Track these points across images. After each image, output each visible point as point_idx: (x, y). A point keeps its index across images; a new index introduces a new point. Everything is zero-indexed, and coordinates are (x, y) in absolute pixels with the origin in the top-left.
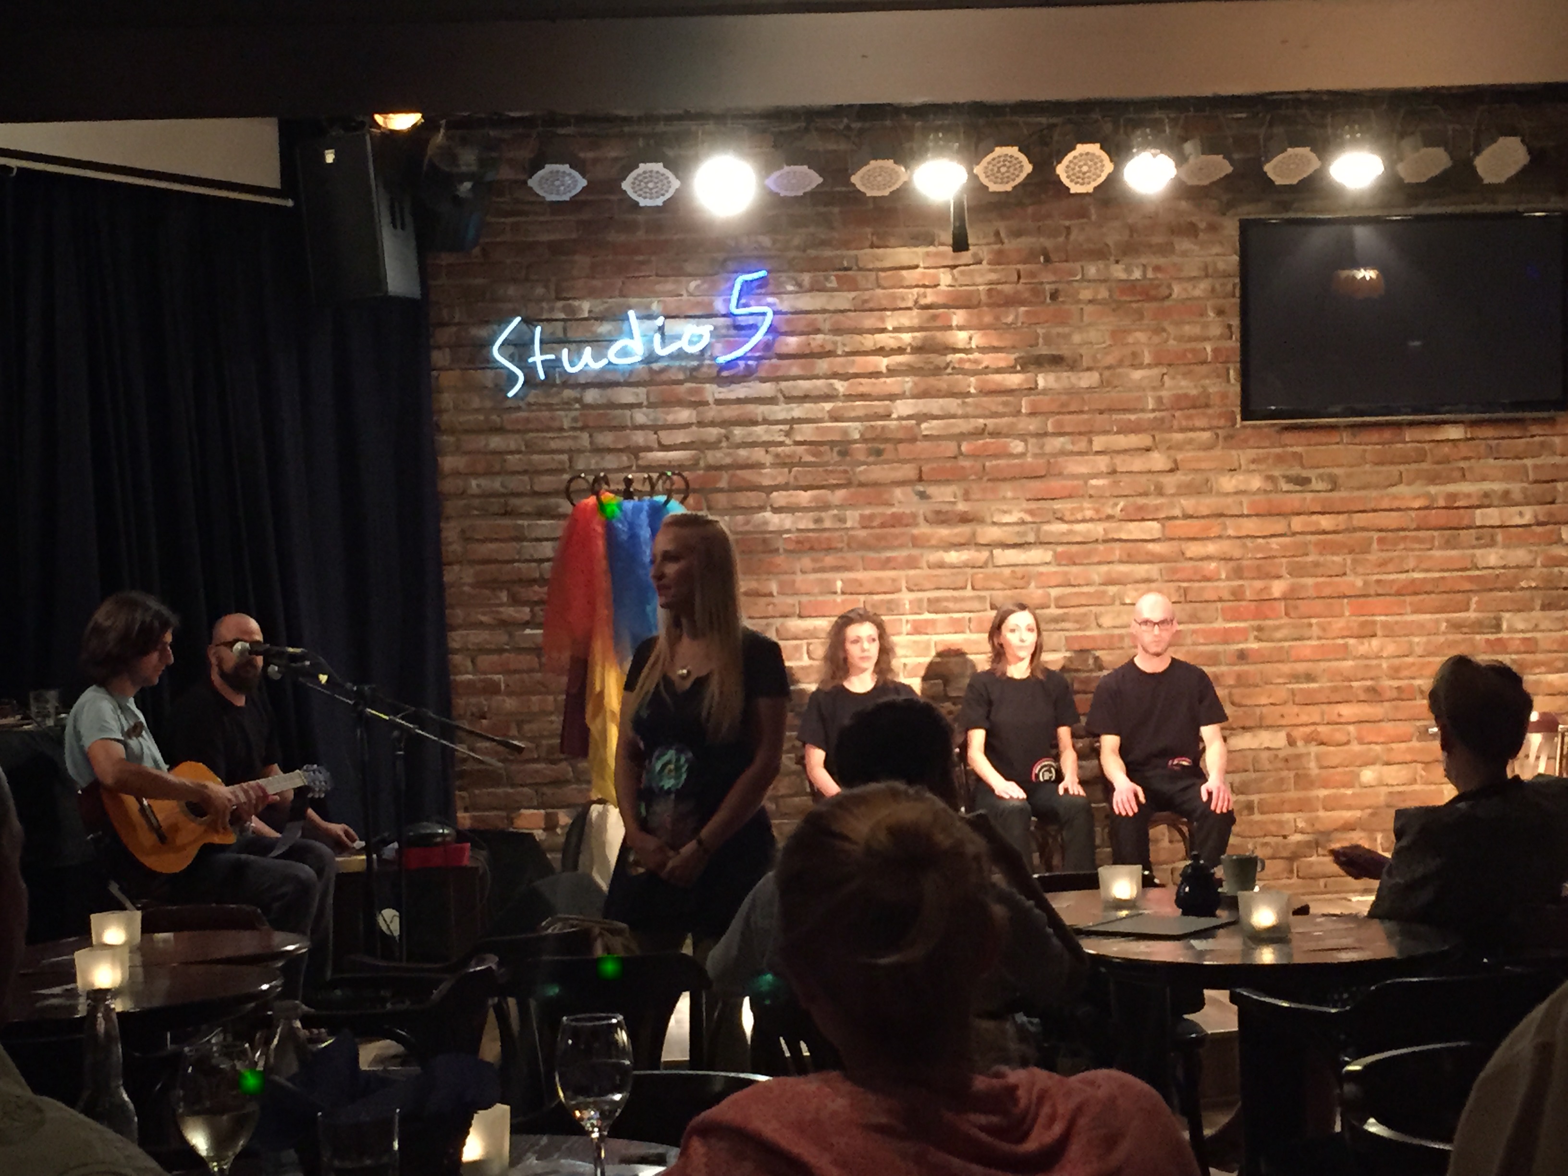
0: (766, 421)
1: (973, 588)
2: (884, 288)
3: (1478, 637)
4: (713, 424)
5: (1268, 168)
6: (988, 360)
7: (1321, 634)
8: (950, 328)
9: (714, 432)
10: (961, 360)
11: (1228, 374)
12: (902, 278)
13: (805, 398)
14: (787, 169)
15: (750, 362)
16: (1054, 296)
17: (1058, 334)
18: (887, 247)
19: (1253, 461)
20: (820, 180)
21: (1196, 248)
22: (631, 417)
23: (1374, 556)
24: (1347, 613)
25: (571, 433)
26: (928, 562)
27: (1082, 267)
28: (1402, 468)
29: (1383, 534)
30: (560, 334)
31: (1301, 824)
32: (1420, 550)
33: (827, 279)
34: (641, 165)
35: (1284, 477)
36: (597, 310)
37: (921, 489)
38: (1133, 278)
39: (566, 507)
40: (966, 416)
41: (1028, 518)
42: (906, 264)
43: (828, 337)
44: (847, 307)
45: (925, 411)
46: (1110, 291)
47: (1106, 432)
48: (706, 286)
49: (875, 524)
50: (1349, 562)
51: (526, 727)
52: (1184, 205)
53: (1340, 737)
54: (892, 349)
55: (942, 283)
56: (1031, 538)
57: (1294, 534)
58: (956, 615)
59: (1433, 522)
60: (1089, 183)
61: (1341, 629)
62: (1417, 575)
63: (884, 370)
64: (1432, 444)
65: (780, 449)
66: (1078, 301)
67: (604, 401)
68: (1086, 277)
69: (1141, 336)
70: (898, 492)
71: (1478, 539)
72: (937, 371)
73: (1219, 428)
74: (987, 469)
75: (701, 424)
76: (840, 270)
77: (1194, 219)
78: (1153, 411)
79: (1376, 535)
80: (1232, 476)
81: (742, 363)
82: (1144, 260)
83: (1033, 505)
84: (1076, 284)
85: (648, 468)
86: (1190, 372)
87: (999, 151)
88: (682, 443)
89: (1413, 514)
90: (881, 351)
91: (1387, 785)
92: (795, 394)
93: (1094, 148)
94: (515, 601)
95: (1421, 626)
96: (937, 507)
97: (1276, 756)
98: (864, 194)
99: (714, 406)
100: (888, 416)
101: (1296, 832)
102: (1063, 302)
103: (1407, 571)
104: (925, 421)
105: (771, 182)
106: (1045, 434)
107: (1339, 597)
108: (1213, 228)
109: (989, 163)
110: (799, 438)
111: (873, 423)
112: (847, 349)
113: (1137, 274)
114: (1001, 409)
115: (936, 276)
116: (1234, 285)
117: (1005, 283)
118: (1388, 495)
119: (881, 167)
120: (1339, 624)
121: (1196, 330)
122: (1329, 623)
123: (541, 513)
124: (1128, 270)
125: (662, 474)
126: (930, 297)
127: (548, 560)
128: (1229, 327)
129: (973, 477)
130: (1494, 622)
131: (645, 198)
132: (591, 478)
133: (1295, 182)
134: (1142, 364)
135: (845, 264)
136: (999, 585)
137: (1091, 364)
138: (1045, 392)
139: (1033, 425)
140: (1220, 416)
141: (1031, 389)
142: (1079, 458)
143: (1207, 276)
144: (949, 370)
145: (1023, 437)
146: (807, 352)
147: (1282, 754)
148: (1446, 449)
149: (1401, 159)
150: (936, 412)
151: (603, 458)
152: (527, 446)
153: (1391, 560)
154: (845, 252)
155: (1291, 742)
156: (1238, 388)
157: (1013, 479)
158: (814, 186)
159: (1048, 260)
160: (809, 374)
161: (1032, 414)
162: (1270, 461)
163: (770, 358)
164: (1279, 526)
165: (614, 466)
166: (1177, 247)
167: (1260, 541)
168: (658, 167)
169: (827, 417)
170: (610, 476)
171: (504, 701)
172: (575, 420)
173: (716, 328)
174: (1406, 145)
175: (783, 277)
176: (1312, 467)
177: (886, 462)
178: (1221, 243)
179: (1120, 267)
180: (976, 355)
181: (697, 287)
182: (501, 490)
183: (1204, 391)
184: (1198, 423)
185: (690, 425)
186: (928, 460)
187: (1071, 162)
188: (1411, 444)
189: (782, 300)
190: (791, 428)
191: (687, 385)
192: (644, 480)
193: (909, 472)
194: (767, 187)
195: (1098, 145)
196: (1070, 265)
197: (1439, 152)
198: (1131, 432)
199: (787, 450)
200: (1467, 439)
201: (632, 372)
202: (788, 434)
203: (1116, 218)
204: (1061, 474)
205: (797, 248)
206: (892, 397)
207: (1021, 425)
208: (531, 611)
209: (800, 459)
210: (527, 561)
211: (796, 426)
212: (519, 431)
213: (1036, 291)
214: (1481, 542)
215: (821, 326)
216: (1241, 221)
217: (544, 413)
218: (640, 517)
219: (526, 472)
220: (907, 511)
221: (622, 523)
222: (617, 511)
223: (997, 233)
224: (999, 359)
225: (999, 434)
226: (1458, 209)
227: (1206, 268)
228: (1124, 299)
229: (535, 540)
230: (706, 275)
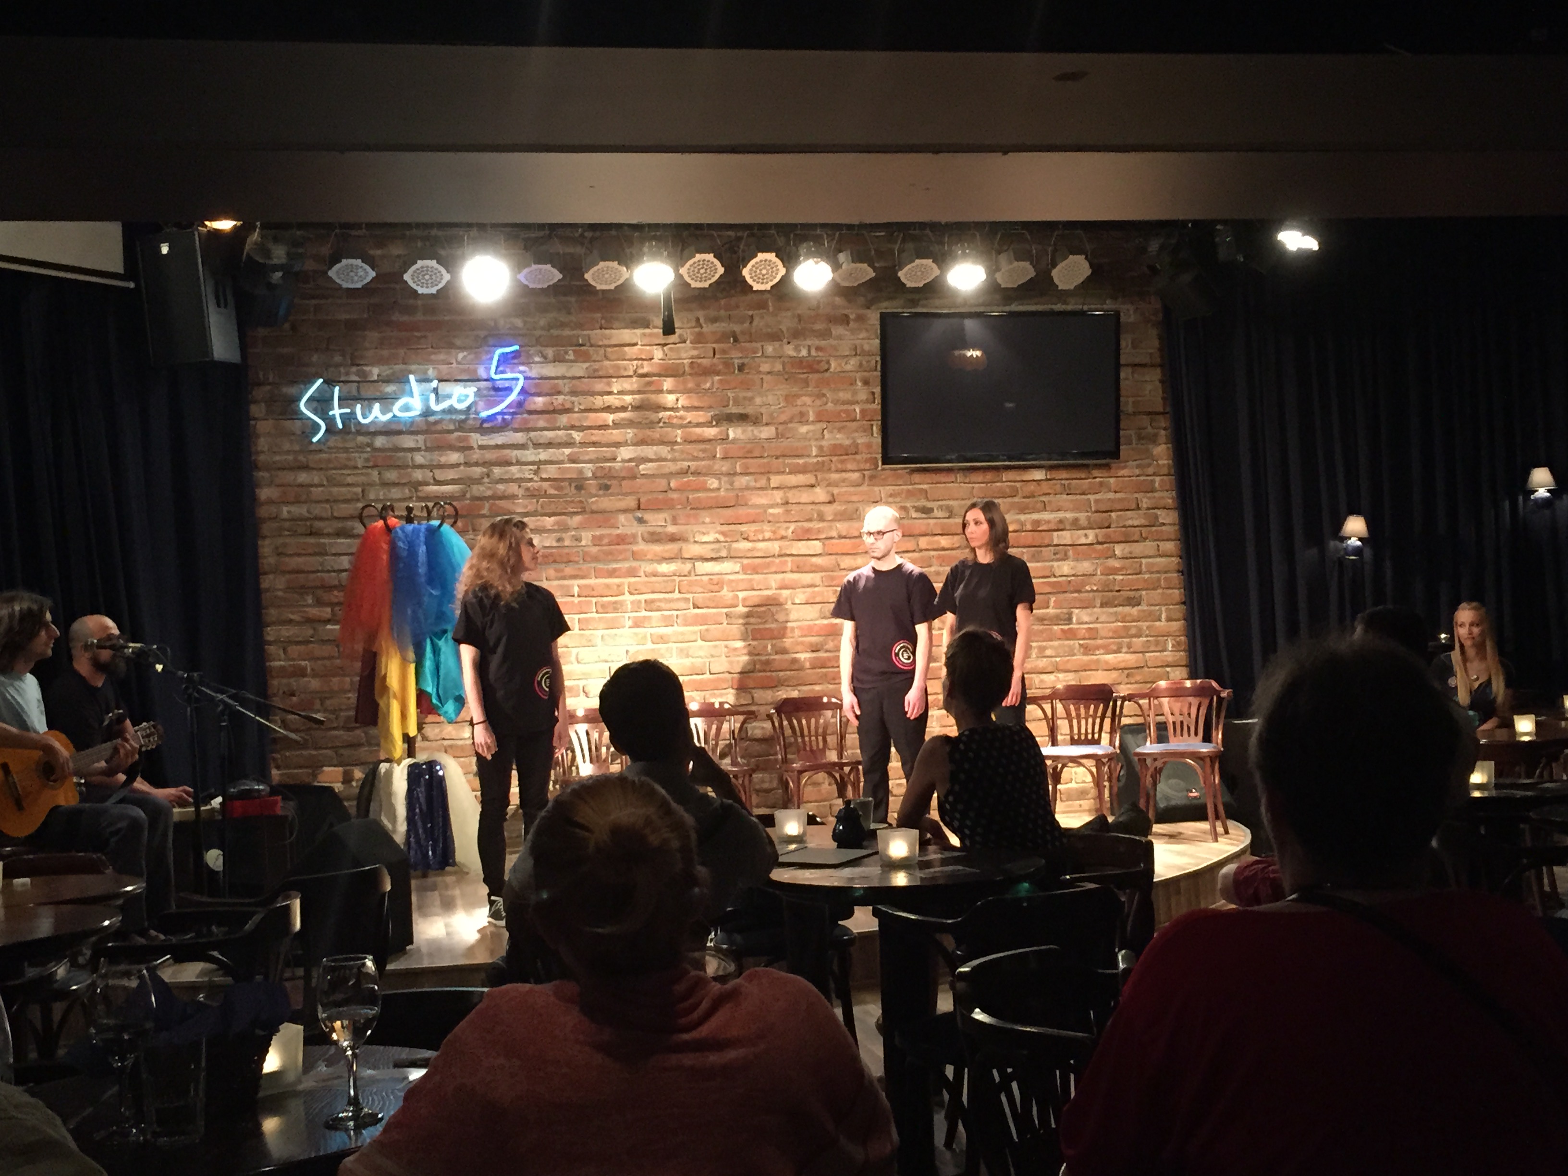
0: (519, 463)
1: (680, 592)
2: (610, 360)
3: (1055, 627)
4: (477, 464)
5: (901, 274)
6: (690, 416)
8: (661, 391)
9: (478, 471)
10: (670, 417)
11: (872, 429)
12: (624, 353)
13: (549, 445)
14: (534, 267)
15: (506, 417)
16: (741, 368)
17: (744, 398)
18: (613, 328)
19: (891, 496)
20: (560, 276)
21: (848, 333)
22: (412, 459)
25: (364, 471)
26: (645, 572)
27: (762, 346)
30: (354, 392)
33: (566, 353)
34: (419, 262)
35: (914, 507)
36: (384, 374)
37: (640, 515)
38: (800, 355)
39: (360, 529)
40: (674, 460)
41: (722, 538)
42: (628, 342)
43: (567, 398)
44: (581, 374)
45: (643, 455)
46: (783, 366)
47: (779, 473)
48: (471, 356)
49: (604, 542)
51: (328, 702)
52: (838, 300)
54: (617, 408)
55: (656, 357)
56: (724, 554)
57: (921, 550)
58: (666, 613)
59: (1023, 542)
60: (767, 283)
63: (611, 424)
64: (1022, 483)
65: (529, 485)
66: (760, 372)
67: (390, 446)
68: (765, 354)
69: (807, 400)
70: (622, 518)
71: (1055, 554)
72: (652, 425)
73: (865, 470)
74: (690, 500)
75: (467, 464)
76: (576, 346)
77: (846, 312)
78: (816, 456)
81: (499, 417)
82: (809, 342)
83: (725, 528)
84: (757, 359)
85: (427, 498)
86: (843, 428)
87: (698, 257)
88: (453, 479)
90: (608, 409)
92: (541, 441)
93: (771, 256)
94: (319, 603)
96: (651, 529)
98: (595, 288)
99: (478, 451)
100: (614, 459)
102: (748, 373)
104: (643, 463)
105: (521, 277)
106: (734, 474)
108: (860, 319)
109: (691, 266)
110: (544, 476)
111: (602, 465)
112: (582, 407)
113: (804, 353)
114: (701, 455)
115: (650, 352)
116: (877, 361)
117: (704, 358)
119: (608, 267)
121: (848, 396)
123: (339, 534)
124: (797, 349)
125: (437, 503)
126: (646, 368)
127: (345, 570)
128: (873, 394)
129: (679, 507)
130: (1067, 616)
131: (422, 287)
132: (380, 506)
133: (921, 285)
134: (808, 420)
135: (580, 341)
136: (700, 590)
137: (769, 421)
138: (734, 441)
139: (725, 467)
140: (866, 461)
141: (723, 439)
142: (761, 492)
143: (856, 355)
144: (661, 424)
145: (717, 475)
146: (551, 409)
148: (1032, 487)
149: (998, 269)
150: (651, 456)
151: (389, 491)
152: (328, 481)
154: (580, 332)
156: (880, 440)
157: (711, 508)
158: (555, 280)
159: (736, 340)
160: (552, 426)
161: (724, 458)
162: (903, 495)
163: (521, 414)
164: (910, 544)
165: (399, 496)
166: (834, 332)
168: (433, 263)
169: (566, 460)
170: (395, 504)
171: (310, 682)
172: (367, 460)
174: (1003, 259)
175: (532, 350)
176: (934, 500)
177: (612, 495)
178: (867, 330)
179: (791, 347)
180: (682, 413)
181: (465, 357)
182: (307, 515)
183: (854, 442)
184: (850, 466)
185: (458, 465)
186: (645, 493)
187: (753, 266)
188: (1009, 484)
189: (531, 369)
190: (539, 468)
191: (456, 434)
192: (422, 508)
193: (631, 502)
194: (520, 281)
195: (774, 254)
196: (754, 344)
197: (1026, 265)
198: (800, 472)
199: (535, 485)
200: (1047, 480)
201: (412, 423)
202: (536, 472)
203: (788, 310)
204: (746, 505)
205: (543, 328)
206: (617, 445)
207: (716, 467)
208: (332, 611)
209: (546, 491)
210: (329, 571)
211: (541, 467)
212: (321, 469)
213: (728, 364)
214: (1058, 556)
215: (561, 388)
216: (881, 314)
217: (341, 455)
218: (418, 537)
219: (327, 501)
220: (629, 533)
221: (404, 542)
222: (400, 532)
223: (698, 320)
224: (699, 416)
225: (699, 473)
226: (1040, 308)
227: (855, 349)
228: (794, 371)
229: (335, 555)
230: (471, 348)
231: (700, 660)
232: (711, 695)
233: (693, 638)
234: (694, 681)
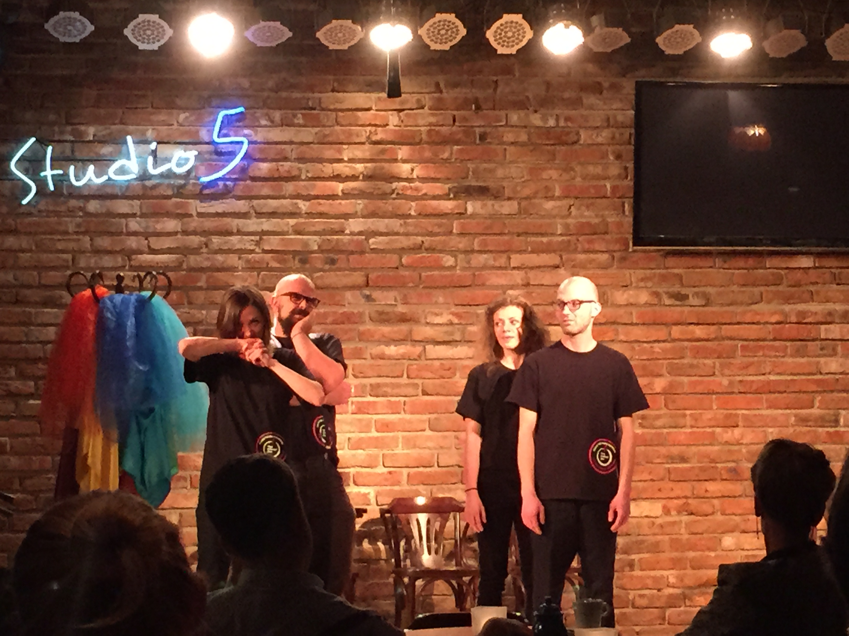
0: (239, 232)
1: (408, 377)
2: (342, 126)
3: (820, 430)
4: (195, 233)
5: (659, 40)
6: (426, 188)
7: (693, 423)
8: (396, 160)
9: (195, 240)
10: (404, 188)
11: (624, 207)
12: (357, 118)
13: (273, 214)
14: (262, 23)
15: (228, 183)
16: (483, 137)
17: (485, 169)
18: (345, 92)
19: (642, 280)
20: (290, 34)
21: (601, 103)
22: (127, 225)
23: (739, 360)
24: (715, 407)
25: (75, 237)
26: (371, 354)
27: (507, 115)
28: (762, 289)
29: (745, 343)
30: (68, 152)
31: (672, 580)
32: (776, 356)
33: (295, 116)
34: (140, 16)
35: (667, 293)
36: (100, 134)
37: (368, 293)
38: (548, 126)
39: (67, 298)
40: (407, 234)
41: (456, 321)
42: (360, 107)
43: (293, 164)
44: (310, 140)
45: (373, 228)
46: (529, 135)
47: (520, 252)
48: (193, 118)
49: (328, 321)
50: (717, 365)
51: (28, 482)
52: (590, 67)
53: (706, 508)
54: (347, 177)
55: (390, 123)
56: (457, 337)
57: (674, 340)
58: (393, 399)
59: (785, 335)
60: (513, 46)
61: (710, 420)
62: (772, 378)
63: (340, 194)
64: (786, 271)
65: (250, 256)
66: (503, 143)
67: (104, 211)
68: (509, 123)
69: (554, 174)
70: (349, 295)
71: (822, 349)
72: (384, 196)
73: (614, 251)
74: (423, 278)
75: (185, 233)
76: (305, 109)
77: (599, 79)
78: (561, 235)
79: (740, 344)
80: (625, 291)
81: (221, 183)
82: (557, 111)
83: (460, 310)
84: (501, 129)
85: (140, 268)
86: (592, 204)
87: (439, 16)
88: (169, 248)
89: (770, 327)
90: (337, 178)
91: (743, 550)
92: (264, 210)
93: (518, 18)
94: (22, 376)
95: (774, 419)
96: (380, 309)
97: (653, 523)
98: (327, 47)
99: (196, 218)
100: (342, 232)
101: (668, 586)
102: (490, 143)
103: (764, 374)
104: (373, 237)
105: (249, 34)
106: (473, 251)
107: (709, 393)
108: (614, 87)
109: (431, 26)
110: (267, 248)
111: (329, 237)
112: (310, 175)
113: (551, 123)
114: (436, 230)
115: (387, 118)
116: (630, 134)
117: (442, 125)
118: (750, 311)
119: (341, 26)
120: (708, 415)
121: (598, 170)
122: (701, 414)
123: (46, 303)
124: (544, 118)
125: (149, 273)
126: (380, 135)
127: (49, 342)
128: (626, 168)
129: (411, 285)
130: (833, 418)
131: (143, 42)
132: (89, 275)
133: (681, 52)
134: (553, 196)
135: (310, 104)
136: (430, 375)
137: (511, 195)
138: (472, 216)
139: (462, 243)
140: (617, 241)
141: (461, 214)
142: (499, 272)
143: (608, 126)
144: (394, 196)
145: (453, 253)
146: (276, 176)
147: (659, 521)
148: (799, 274)
149: (766, 37)
150: (383, 230)
151: (101, 259)
152: (37, 246)
153: (751, 364)
154: (310, 95)
155: (667, 511)
156: (631, 219)
157: (444, 287)
158: (284, 39)
159: (478, 108)
160: (277, 194)
161: (461, 234)
162: (656, 280)
163: (245, 180)
164: (661, 333)
165: (110, 265)
166: (585, 101)
167: (645, 345)
168: (155, 17)
169: (290, 231)
170: (105, 273)
171: (9, 460)
172: (79, 225)
173: (199, 153)
174: (771, 26)
175: (259, 113)
176: (689, 287)
177: (340, 270)
178: (621, 100)
179: (538, 116)
180: (417, 184)
181: (187, 118)
182: (13, 281)
183: (604, 220)
184: (597, 247)
185: (176, 233)
186: (374, 269)
187: (498, 28)
188: (771, 270)
189: (256, 132)
190: (261, 239)
191: (174, 200)
192: (134, 277)
193: (358, 278)
194: (246, 38)
195: (521, 16)
196: (497, 112)
197: (796, 33)
198: (543, 252)
199: (257, 257)
200: (815, 268)
201: (128, 187)
202: (258, 243)
203: (536, 76)
204: (483, 285)
205: (271, 90)
206: (346, 216)
207: (452, 243)
208: (35, 385)
209: (268, 264)
210: (33, 343)
211: (265, 237)
212: (30, 233)
213: (468, 131)
214: (825, 352)
215: (289, 155)
216: (637, 82)
217: (52, 219)
218: (127, 308)
219: (35, 268)
220: (356, 311)
221: (111, 313)
222: (108, 302)
223: (437, 85)
224: (437, 187)
225: (434, 249)
226: (812, 80)
227: (608, 119)
228: (539, 142)
229: (39, 325)
230: (193, 109)
231: (427, 451)
232: (438, 490)
233: (421, 427)
234: (421, 473)
